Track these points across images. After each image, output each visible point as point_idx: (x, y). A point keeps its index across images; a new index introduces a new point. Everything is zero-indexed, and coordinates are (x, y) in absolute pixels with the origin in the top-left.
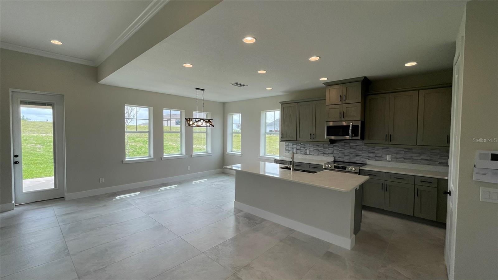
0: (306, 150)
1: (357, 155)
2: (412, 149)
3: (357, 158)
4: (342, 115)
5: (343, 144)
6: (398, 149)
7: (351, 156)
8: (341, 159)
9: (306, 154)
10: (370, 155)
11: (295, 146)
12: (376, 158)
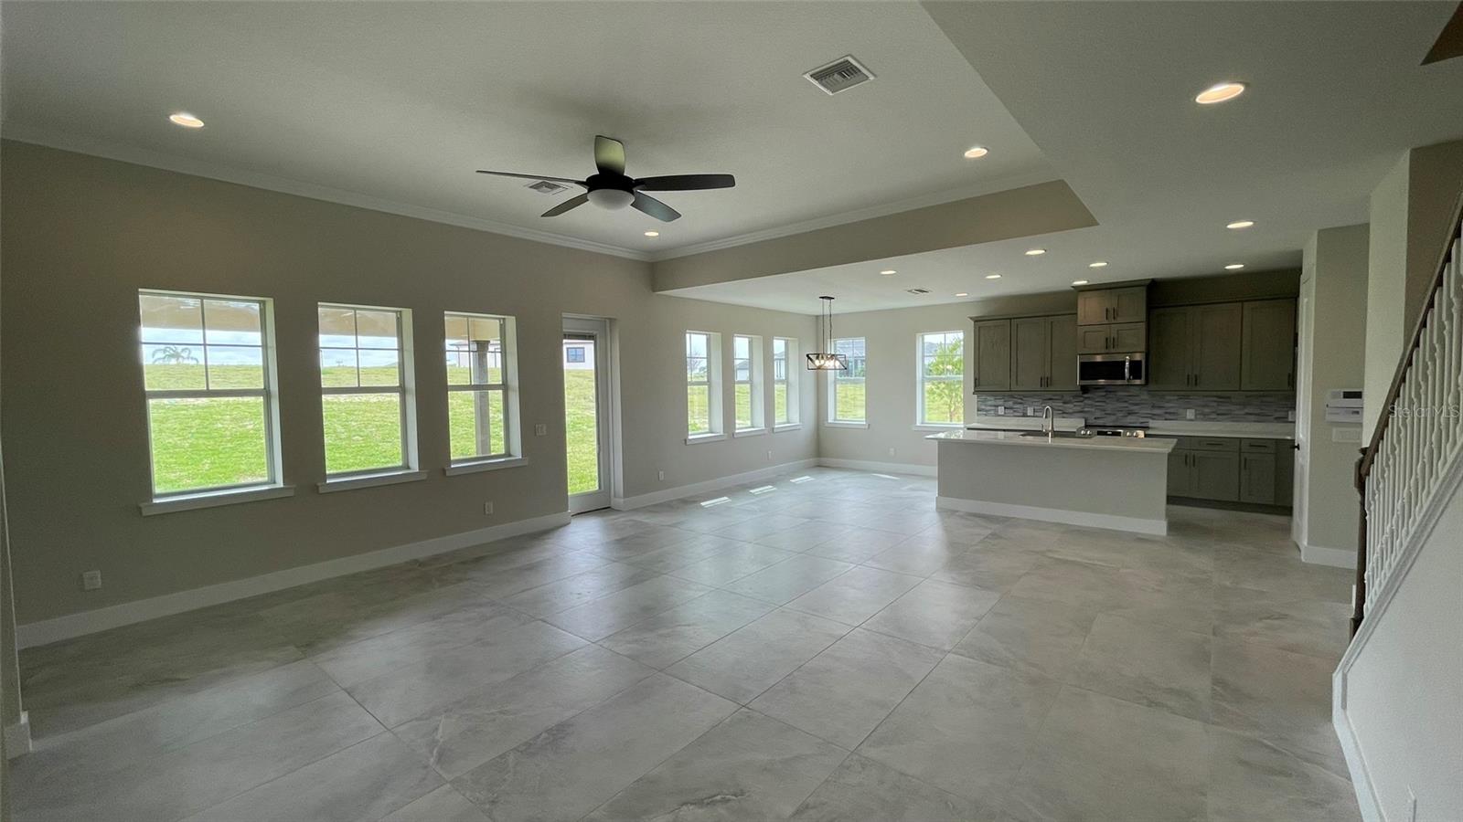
0: (1025, 409)
1: (1130, 413)
2: (1229, 398)
3: (1130, 417)
4: (1110, 343)
5: (1104, 394)
6: (1206, 399)
7: (1120, 414)
8: (1100, 422)
9: (1025, 415)
10: (1156, 411)
11: (1000, 402)
12: (1168, 416)
